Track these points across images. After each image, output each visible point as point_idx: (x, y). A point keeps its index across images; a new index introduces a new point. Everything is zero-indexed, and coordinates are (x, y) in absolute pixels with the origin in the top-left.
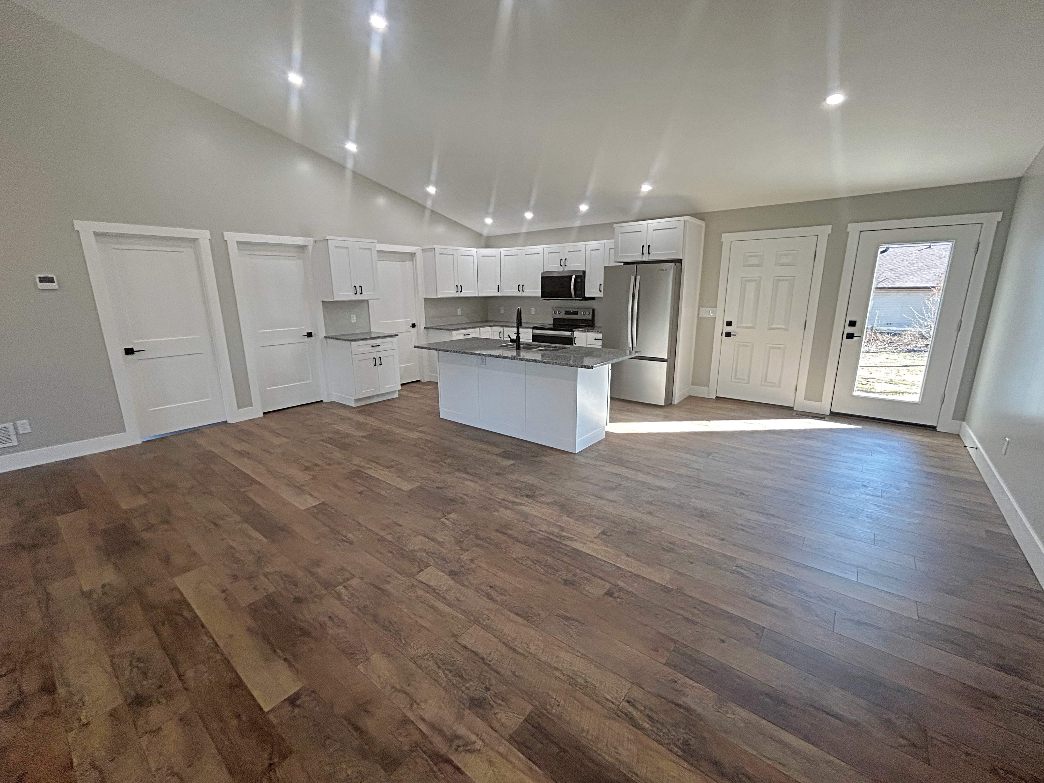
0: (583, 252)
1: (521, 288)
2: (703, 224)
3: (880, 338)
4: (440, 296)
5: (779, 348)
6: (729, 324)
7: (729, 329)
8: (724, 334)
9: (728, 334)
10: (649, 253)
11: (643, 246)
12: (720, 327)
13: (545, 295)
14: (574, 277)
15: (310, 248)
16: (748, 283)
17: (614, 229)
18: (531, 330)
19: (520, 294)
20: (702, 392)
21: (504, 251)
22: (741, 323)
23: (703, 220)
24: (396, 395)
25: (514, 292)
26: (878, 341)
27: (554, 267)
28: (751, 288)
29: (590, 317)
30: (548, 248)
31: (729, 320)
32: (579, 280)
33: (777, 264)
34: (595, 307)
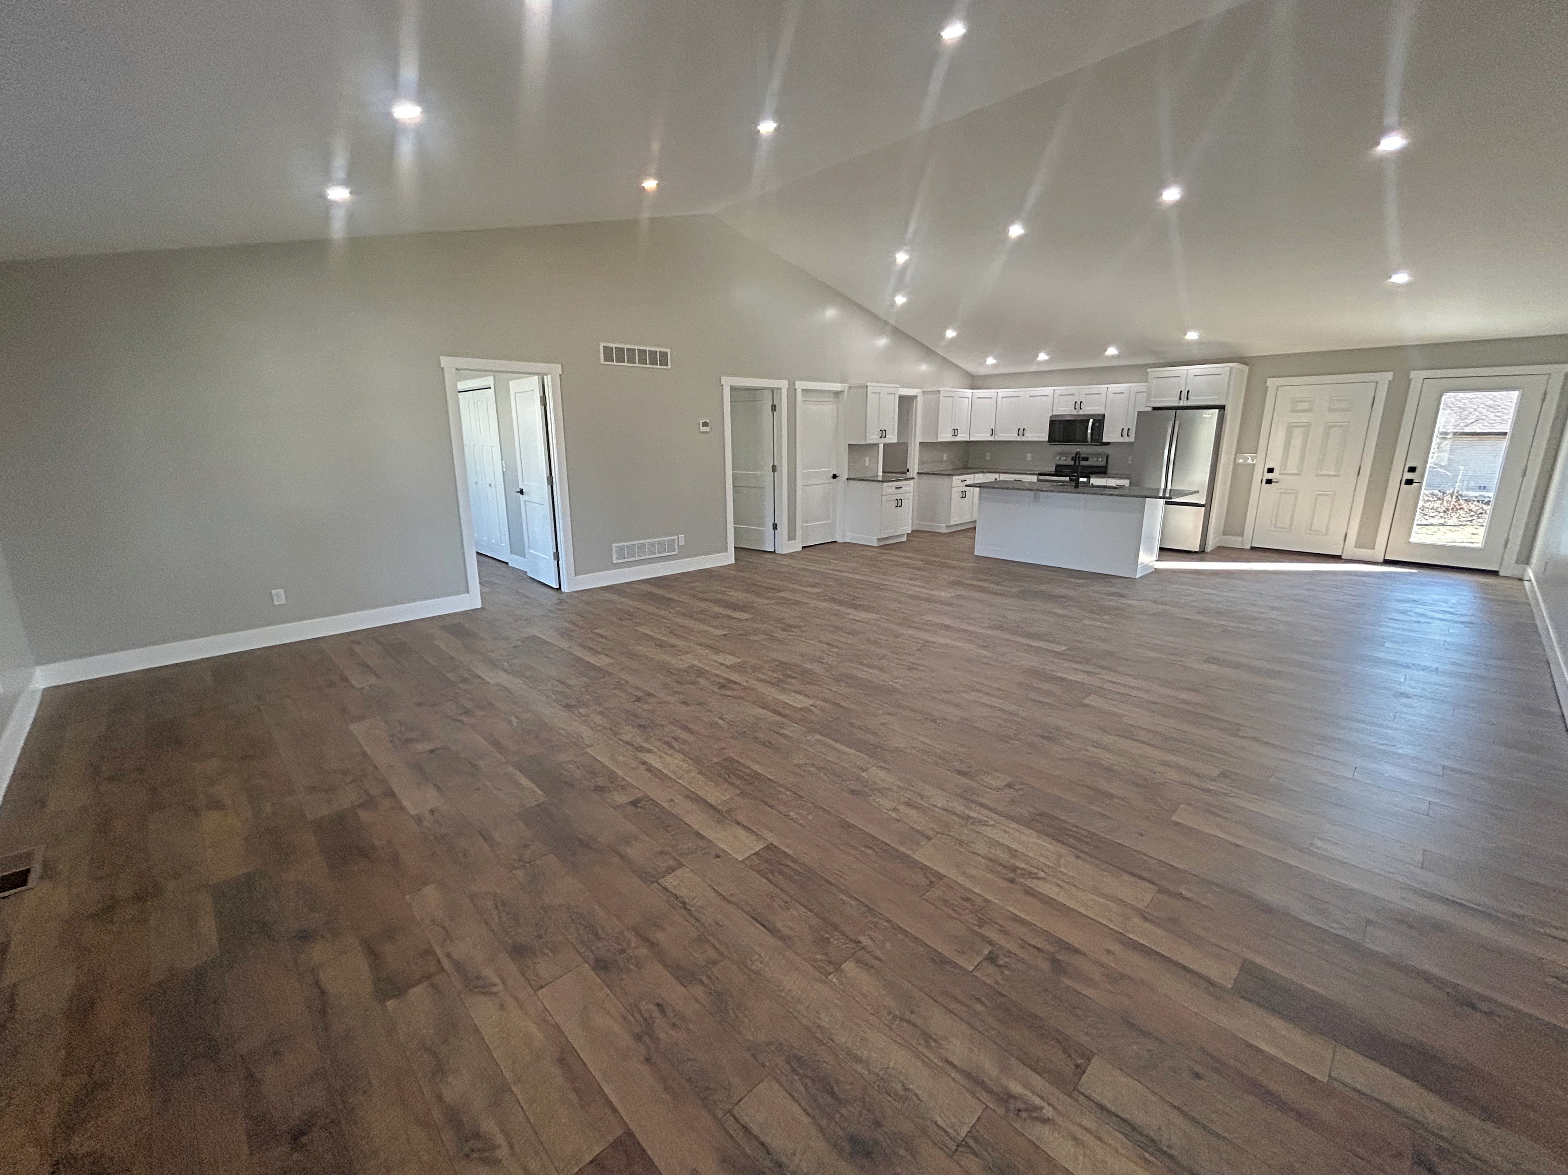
0: (1104, 395)
1: (1021, 432)
2: (1246, 368)
3: (1464, 506)
4: (940, 440)
5: (1328, 495)
6: (1271, 470)
7: (1270, 476)
8: (1264, 481)
9: (1269, 482)
10: (1187, 399)
11: (1181, 392)
12: (1260, 474)
13: (1052, 439)
14: (1091, 421)
15: (846, 393)
16: (1294, 429)
17: (1147, 373)
18: (1036, 477)
19: (1019, 439)
20: (1234, 542)
21: (1002, 392)
22: (1285, 470)
23: (1247, 364)
24: (904, 539)
25: (1013, 437)
26: (1461, 512)
27: (1066, 410)
28: (1298, 433)
29: (1103, 464)
30: (1060, 390)
31: (1271, 466)
32: (1097, 424)
33: (1330, 410)
34: (1110, 453)
